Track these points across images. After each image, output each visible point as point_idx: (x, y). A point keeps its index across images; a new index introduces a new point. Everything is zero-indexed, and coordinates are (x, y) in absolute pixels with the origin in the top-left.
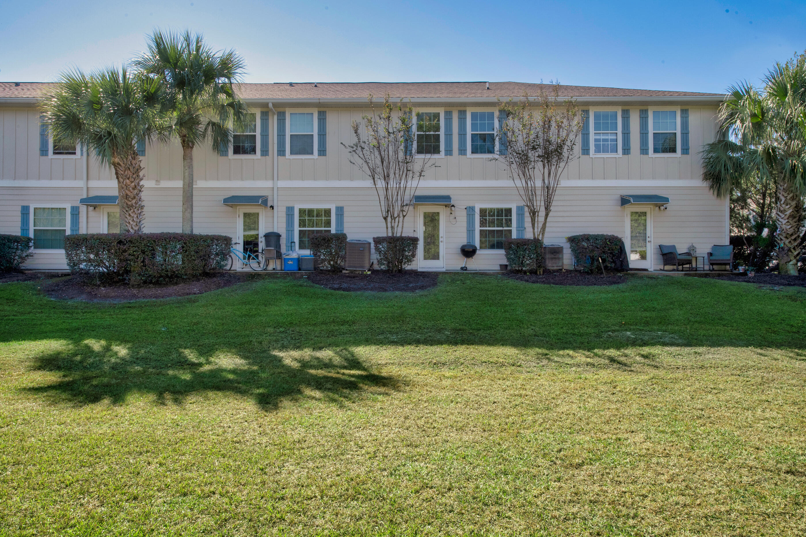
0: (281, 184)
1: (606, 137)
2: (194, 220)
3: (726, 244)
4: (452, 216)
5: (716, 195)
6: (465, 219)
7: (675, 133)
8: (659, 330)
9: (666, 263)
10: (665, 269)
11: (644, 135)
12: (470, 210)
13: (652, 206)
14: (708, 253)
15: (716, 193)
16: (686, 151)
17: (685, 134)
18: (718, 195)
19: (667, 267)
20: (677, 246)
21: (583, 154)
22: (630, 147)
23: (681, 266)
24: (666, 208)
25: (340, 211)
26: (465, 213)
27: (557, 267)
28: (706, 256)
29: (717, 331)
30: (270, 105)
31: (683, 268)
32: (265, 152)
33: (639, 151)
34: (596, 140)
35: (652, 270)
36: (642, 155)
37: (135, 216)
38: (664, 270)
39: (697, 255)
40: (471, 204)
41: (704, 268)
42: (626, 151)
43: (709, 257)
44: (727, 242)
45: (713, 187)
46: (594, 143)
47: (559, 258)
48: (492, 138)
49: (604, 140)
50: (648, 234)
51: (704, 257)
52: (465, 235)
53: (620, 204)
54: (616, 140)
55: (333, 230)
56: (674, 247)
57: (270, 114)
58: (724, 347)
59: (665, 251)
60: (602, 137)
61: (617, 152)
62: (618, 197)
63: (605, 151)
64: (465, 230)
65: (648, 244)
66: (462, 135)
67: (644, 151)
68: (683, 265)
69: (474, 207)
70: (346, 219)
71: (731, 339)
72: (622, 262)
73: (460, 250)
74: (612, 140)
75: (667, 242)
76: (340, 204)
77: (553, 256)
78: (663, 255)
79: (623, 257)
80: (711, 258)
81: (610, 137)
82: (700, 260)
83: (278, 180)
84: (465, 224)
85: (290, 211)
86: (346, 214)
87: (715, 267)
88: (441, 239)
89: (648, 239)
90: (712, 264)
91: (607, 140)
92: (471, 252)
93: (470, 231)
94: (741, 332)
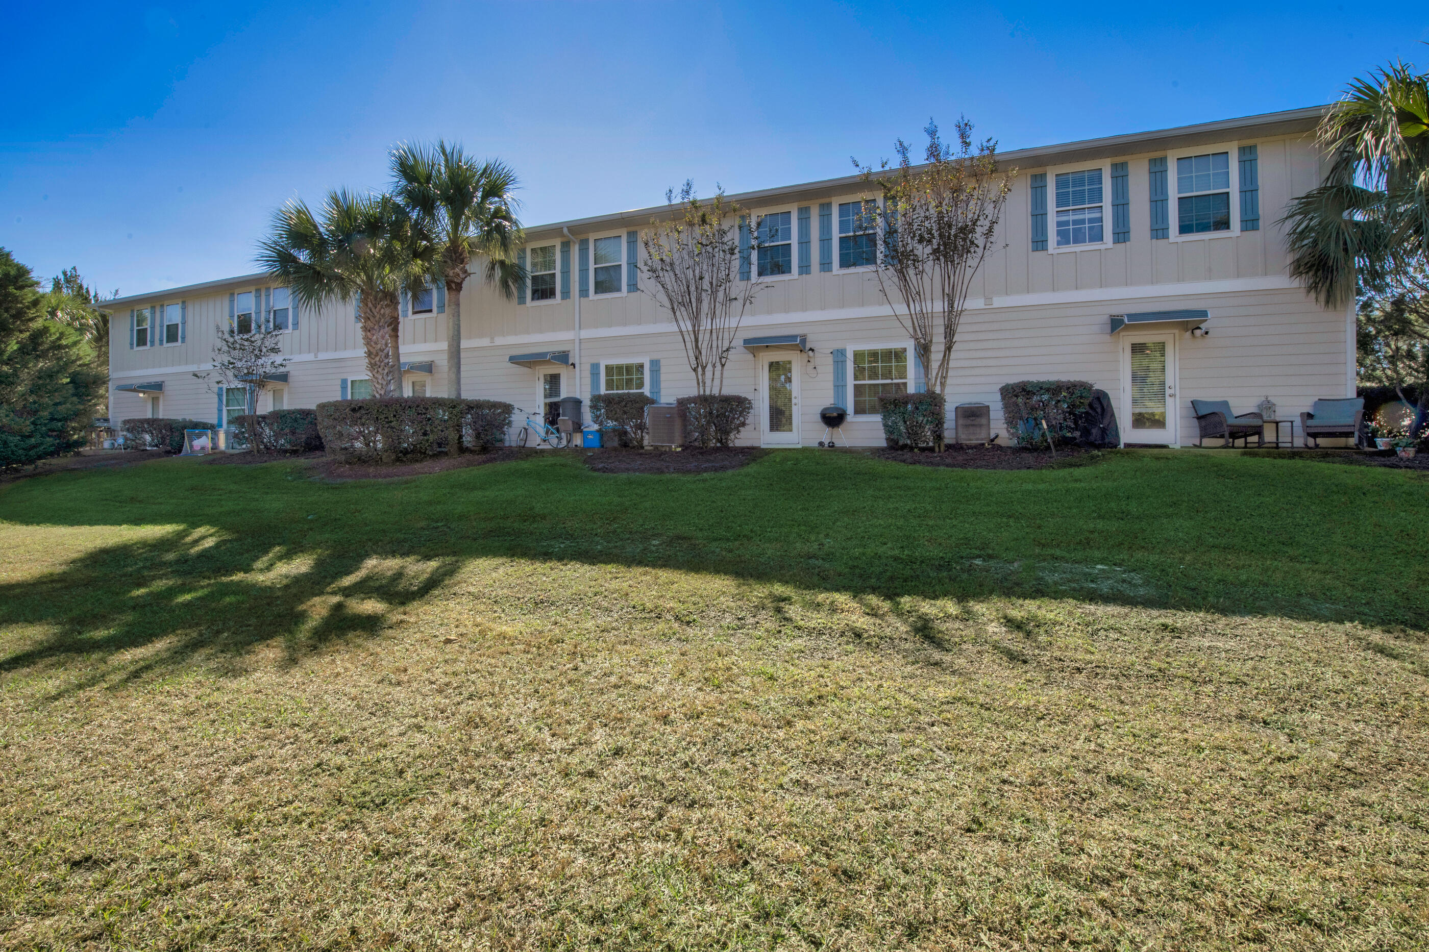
0: (585, 334)
1: (1081, 217)
2: (462, 381)
3: (1349, 397)
4: (811, 365)
5: (1323, 304)
6: (830, 369)
7: (1228, 193)
8: (1102, 561)
9: (1205, 433)
10: (1203, 445)
11: (1159, 203)
12: (839, 355)
13: (1176, 331)
14: (1302, 414)
15: (1322, 297)
16: (1251, 222)
17: (1250, 191)
18: (1327, 302)
19: (1207, 442)
20: (1232, 403)
21: (1035, 249)
22: (1129, 228)
23: (1243, 440)
24: (1207, 333)
25: (656, 365)
26: (830, 360)
27: (977, 439)
28: (1298, 422)
29: (1266, 570)
30: (565, 230)
31: (1246, 443)
32: (566, 294)
33: (1148, 233)
34: (1059, 224)
35: (1177, 446)
36: (1154, 241)
37: (380, 377)
38: (1200, 447)
39: (1278, 419)
40: (838, 345)
41: (1292, 443)
42: (1122, 234)
43: (1303, 422)
44: (1352, 394)
45: (1316, 287)
46: (1055, 229)
47: (981, 426)
48: (872, 239)
49: (1075, 222)
50: (1169, 381)
51: (1292, 422)
52: (831, 393)
53: (1109, 331)
54: (1101, 220)
55: (646, 391)
56: (1226, 404)
57: (572, 244)
58: (1265, 615)
59: (1203, 412)
60: (1071, 217)
61: (1102, 240)
62: (1105, 319)
63: (1078, 239)
64: (830, 385)
65: (1169, 401)
66: (825, 241)
67: (1159, 231)
68: (1245, 436)
69: (845, 350)
70: (663, 377)
71: (1300, 595)
72: (1104, 431)
73: (819, 416)
74: (1091, 221)
75: (1210, 394)
76: (655, 357)
77: (969, 422)
78: (1200, 418)
79: (1106, 421)
80: (1310, 422)
81: (1087, 216)
82: (1285, 427)
83: (580, 328)
84: (831, 377)
85: (595, 367)
86: (663, 370)
87: (1321, 441)
88: (794, 401)
89: (1168, 392)
90: (1315, 435)
91: (1082, 221)
92: (834, 418)
93: (839, 387)
94: (1338, 578)
